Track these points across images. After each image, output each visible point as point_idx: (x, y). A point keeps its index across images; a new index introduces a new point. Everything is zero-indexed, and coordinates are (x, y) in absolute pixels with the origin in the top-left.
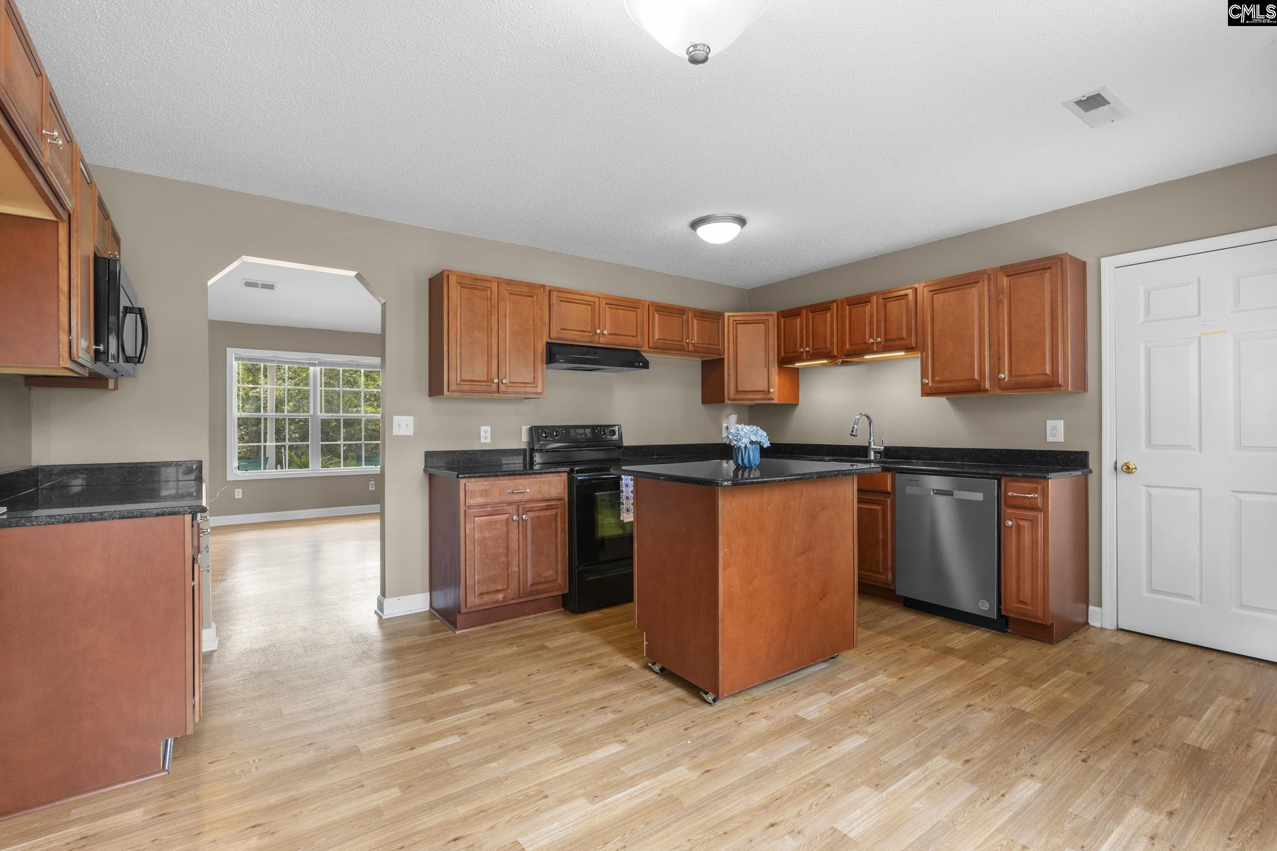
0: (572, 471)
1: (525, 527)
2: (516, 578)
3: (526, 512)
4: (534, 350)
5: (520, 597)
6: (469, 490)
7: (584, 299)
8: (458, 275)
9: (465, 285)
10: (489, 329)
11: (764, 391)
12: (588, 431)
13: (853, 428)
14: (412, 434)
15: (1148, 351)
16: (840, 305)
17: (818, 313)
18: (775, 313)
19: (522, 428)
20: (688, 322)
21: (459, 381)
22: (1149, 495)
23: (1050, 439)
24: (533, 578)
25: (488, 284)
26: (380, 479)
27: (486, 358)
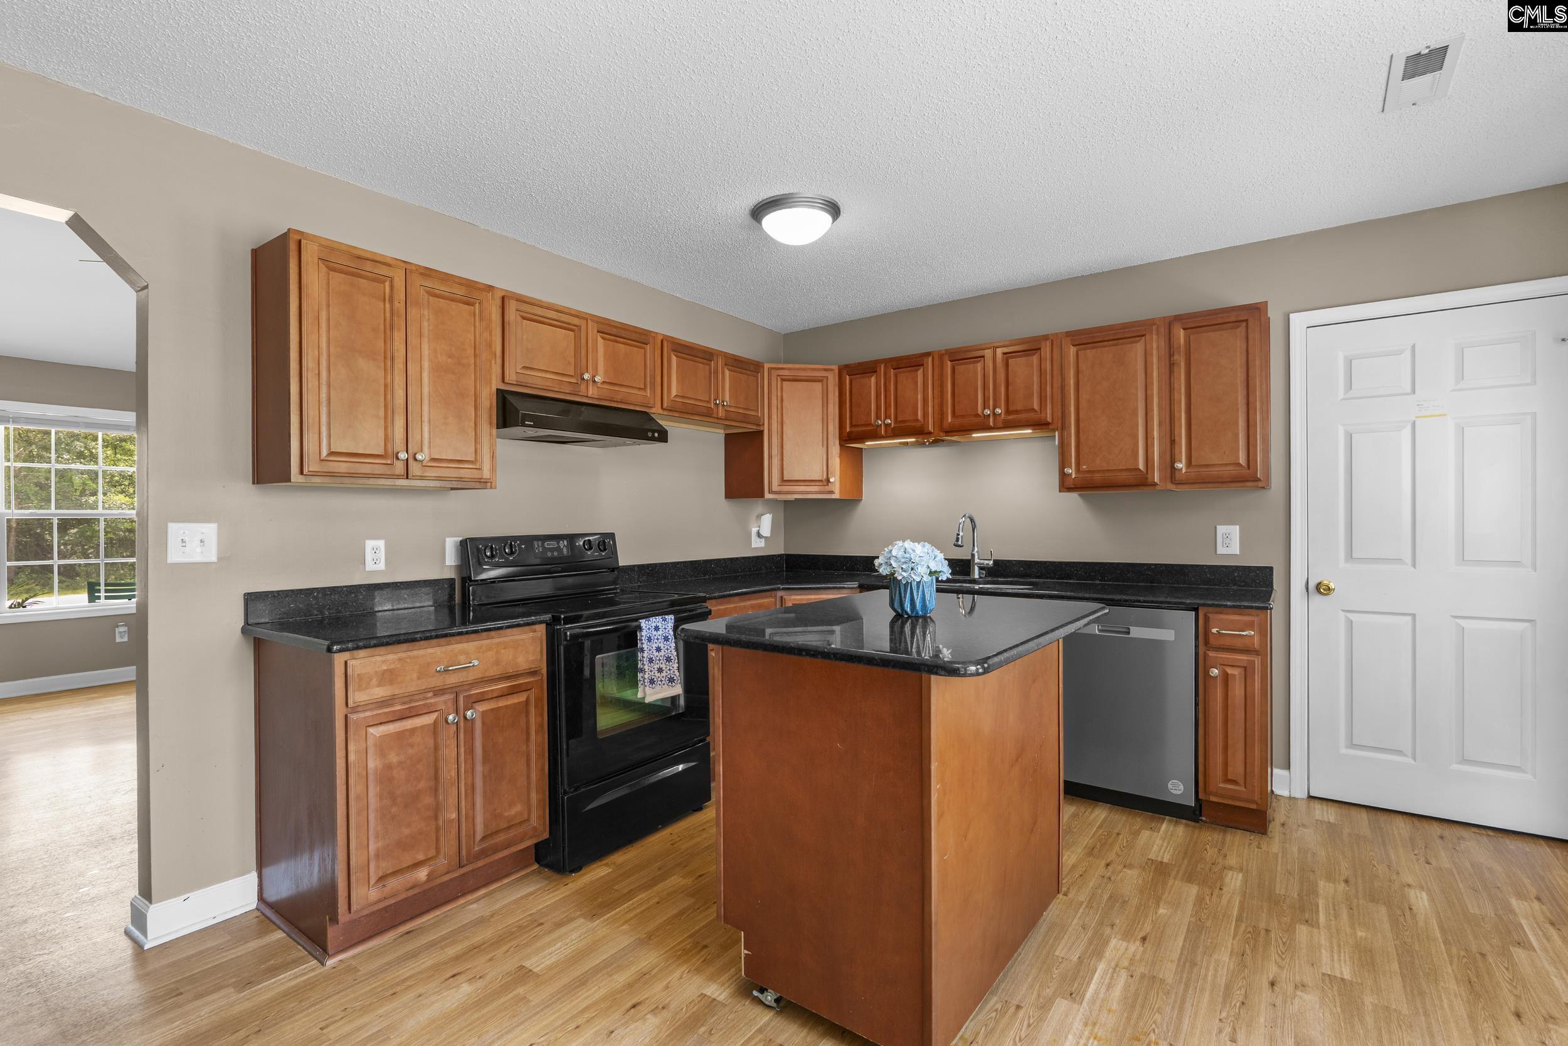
0: (556, 620)
1: (470, 732)
2: (454, 831)
3: (472, 702)
4: (476, 401)
5: (461, 866)
6: (356, 673)
7: (562, 319)
8: (321, 245)
9: (338, 266)
10: (389, 358)
11: (821, 481)
12: (563, 544)
13: (958, 535)
14: (214, 559)
15: (1350, 437)
16: (936, 358)
17: (904, 369)
18: (835, 368)
19: (444, 542)
20: (716, 372)
21: (324, 453)
22: (1350, 623)
23: (1221, 550)
24: (486, 826)
25: (383, 271)
26: (139, 623)
27: (382, 413)
